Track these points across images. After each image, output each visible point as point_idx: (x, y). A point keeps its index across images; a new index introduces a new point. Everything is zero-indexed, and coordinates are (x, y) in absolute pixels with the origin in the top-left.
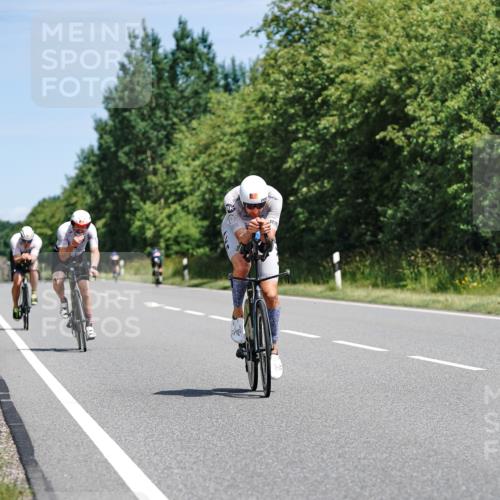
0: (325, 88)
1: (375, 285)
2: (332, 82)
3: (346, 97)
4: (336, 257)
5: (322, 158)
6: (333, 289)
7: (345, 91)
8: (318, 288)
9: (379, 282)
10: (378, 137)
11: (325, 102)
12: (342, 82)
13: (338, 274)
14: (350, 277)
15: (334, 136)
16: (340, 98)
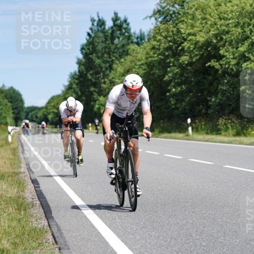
0: (182, 43)
1: (207, 133)
2: (185, 40)
3: (192, 47)
4: (189, 121)
5: (181, 75)
6: (188, 135)
7: (192, 44)
8: (181, 135)
9: (209, 132)
10: (207, 65)
11: (183, 49)
12: (190, 40)
13: (190, 129)
14: (196, 130)
15: (187, 65)
16: (189, 48)
